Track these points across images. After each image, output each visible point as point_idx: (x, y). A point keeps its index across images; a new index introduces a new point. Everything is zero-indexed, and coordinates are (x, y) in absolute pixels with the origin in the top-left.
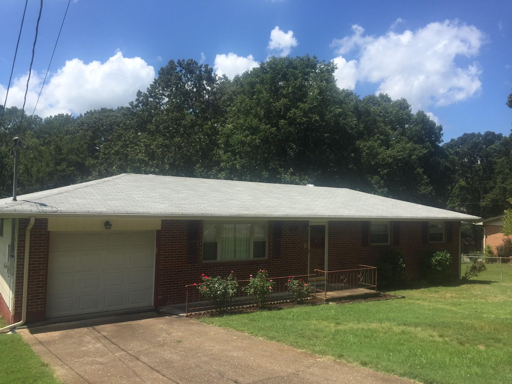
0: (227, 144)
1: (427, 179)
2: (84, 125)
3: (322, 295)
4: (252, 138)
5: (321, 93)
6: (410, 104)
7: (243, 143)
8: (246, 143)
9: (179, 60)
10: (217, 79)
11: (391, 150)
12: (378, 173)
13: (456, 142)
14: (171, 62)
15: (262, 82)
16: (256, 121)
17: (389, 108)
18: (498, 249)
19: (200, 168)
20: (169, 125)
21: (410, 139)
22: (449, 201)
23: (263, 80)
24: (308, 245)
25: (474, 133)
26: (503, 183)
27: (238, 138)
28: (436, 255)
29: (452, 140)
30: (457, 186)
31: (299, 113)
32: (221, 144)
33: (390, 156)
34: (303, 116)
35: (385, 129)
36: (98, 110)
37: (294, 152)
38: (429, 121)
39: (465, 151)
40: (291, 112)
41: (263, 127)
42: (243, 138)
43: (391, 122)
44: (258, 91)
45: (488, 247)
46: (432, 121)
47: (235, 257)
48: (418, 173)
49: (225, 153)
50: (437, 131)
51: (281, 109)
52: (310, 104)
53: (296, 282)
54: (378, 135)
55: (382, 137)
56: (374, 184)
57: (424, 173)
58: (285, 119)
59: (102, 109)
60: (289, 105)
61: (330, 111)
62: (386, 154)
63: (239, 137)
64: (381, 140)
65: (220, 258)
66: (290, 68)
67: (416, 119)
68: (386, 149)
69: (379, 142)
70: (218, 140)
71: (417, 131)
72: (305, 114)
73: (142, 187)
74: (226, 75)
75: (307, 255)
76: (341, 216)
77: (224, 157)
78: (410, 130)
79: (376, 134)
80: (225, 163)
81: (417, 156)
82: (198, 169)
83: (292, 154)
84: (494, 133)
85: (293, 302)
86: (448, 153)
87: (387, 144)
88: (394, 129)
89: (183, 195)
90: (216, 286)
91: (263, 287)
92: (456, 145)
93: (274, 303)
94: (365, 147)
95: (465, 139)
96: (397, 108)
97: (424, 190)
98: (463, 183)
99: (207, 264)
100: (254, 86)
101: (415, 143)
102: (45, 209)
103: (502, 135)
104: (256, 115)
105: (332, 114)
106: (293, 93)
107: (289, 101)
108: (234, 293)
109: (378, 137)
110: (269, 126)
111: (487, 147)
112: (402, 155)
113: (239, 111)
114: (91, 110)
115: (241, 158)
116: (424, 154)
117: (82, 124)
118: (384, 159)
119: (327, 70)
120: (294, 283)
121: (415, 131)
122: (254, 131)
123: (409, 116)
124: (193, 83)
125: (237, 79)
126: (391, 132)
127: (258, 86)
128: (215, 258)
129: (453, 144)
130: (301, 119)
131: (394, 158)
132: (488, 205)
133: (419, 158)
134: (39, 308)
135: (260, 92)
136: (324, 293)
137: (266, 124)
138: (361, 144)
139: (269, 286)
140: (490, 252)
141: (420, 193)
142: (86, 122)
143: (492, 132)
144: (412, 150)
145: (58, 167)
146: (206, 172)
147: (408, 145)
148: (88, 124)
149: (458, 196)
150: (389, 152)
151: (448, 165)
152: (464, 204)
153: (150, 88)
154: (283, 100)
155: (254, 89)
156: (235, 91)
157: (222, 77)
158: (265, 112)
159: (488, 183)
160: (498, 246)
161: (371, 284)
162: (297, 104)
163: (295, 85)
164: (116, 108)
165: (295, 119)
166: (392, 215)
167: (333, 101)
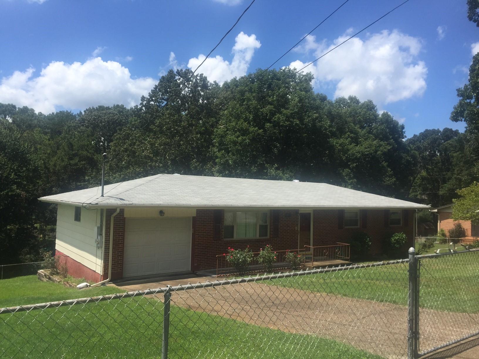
0: (221, 143)
1: (390, 171)
2: (84, 122)
3: (310, 264)
4: (242, 139)
5: (301, 101)
6: (375, 105)
7: (235, 143)
8: (238, 142)
9: (178, 70)
10: (209, 85)
11: (360, 147)
12: (348, 166)
13: (418, 138)
14: (170, 71)
15: (250, 91)
16: (246, 124)
17: (358, 109)
18: (450, 232)
19: (196, 162)
20: (171, 126)
21: (377, 137)
22: (411, 190)
23: (251, 88)
24: (298, 228)
25: (435, 129)
26: (458, 174)
27: (230, 139)
28: (395, 236)
29: (415, 136)
30: (419, 176)
31: (283, 118)
32: (216, 143)
33: (359, 152)
34: (286, 120)
35: (354, 128)
36: (96, 108)
37: (277, 150)
38: (393, 121)
39: (425, 146)
40: (275, 117)
41: (251, 129)
42: (235, 139)
43: (360, 122)
44: (247, 98)
45: (442, 231)
46: (395, 121)
47: (246, 236)
48: (383, 167)
49: (219, 151)
50: (400, 129)
51: (267, 114)
52: (291, 110)
53: (291, 254)
54: (349, 133)
55: (352, 135)
56: (345, 176)
57: (388, 166)
58: (271, 123)
59: (100, 107)
60: (274, 111)
61: (308, 116)
62: (356, 150)
63: (231, 137)
64: (351, 138)
65: (236, 237)
66: (275, 79)
67: (381, 119)
68: (355, 146)
69: (349, 139)
70: (214, 140)
71: (383, 130)
72: (288, 118)
73: (177, 185)
74: (217, 82)
75: (298, 235)
76: (323, 206)
77: (219, 154)
78: (376, 129)
79: (347, 132)
80: (219, 159)
81: (382, 151)
82: (194, 164)
83: (276, 151)
84: (451, 129)
85: (290, 268)
86: (409, 148)
87: (356, 141)
88: (362, 127)
89: (207, 191)
90: (238, 256)
91: (270, 257)
92: (417, 140)
93: (276, 270)
94: (337, 144)
95: (426, 134)
96: (365, 110)
97: (388, 181)
98: (424, 173)
99: (227, 241)
100: (244, 94)
101: (381, 140)
102: (125, 202)
103: (458, 131)
104: (246, 119)
105: (310, 118)
106: (278, 100)
107: (274, 108)
108: (251, 261)
109: (349, 135)
110: (257, 128)
111: (445, 142)
112: (369, 151)
113: (231, 115)
114: (90, 108)
115: (233, 155)
116: (389, 150)
117: (82, 120)
118: (353, 154)
119: (306, 79)
120: (290, 255)
121: (381, 129)
122: (244, 132)
123: (376, 116)
124: (190, 89)
125: (226, 85)
126: (360, 130)
127: (247, 94)
128: (232, 237)
129: (415, 140)
130: (284, 122)
131: (362, 153)
132: (445, 194)
133: (384, 154)
134: (119, 271)
135: (249, 100)
136: (312, 263)
137: (255, 127)
138: (333, 141)
139: (274, 257)
140: (444, 235)
141: (385, 184)
142: (86, 119)
143: (450, 128)
144: (378, 147)
145: (71, 162)
146: (201, 166)
147: (375, 142)
148: (89, 121)
149: (419, 186)
150: (357, 148)
151: (410, 159)
152: (425, 193)
153: (151, 93)
154: (269, 107)
155: (244, 96)
156: (226, 97)
157: (213, 83)
158: (253, 117)
159: (447, 174)
160: (450, 230)
161: (346, 256)
162: (280, 109)
163: (279, 94)
164: (113, 106)
165: (279, 123)
166: (361, 205)
167: (311, 107)
